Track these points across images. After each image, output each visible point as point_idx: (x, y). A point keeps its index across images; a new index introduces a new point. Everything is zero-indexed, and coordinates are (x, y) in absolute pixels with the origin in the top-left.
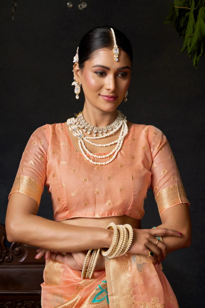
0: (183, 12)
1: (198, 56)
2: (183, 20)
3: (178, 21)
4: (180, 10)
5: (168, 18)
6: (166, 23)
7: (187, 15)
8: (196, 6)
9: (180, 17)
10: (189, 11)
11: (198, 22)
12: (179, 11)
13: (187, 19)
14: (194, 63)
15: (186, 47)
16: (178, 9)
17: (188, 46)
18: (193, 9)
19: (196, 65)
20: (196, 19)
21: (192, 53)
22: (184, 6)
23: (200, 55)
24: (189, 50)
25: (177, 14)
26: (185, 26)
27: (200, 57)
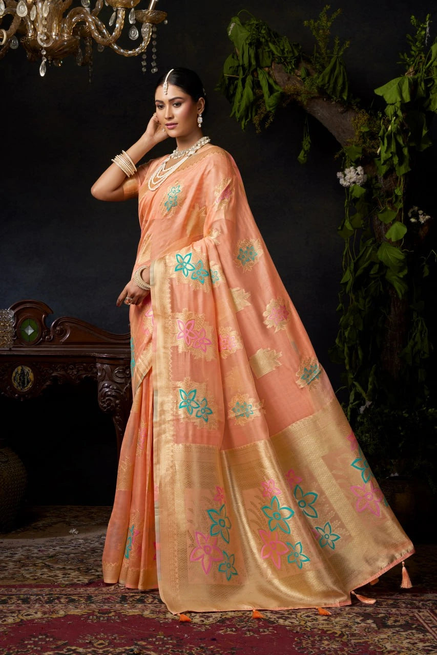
0: (232, 80)
1: (246, 120)
2: (232, 87)
3: (227, 89)
4: (230, 79)
5: (218, 85)
6: (216, 89)
7: (236, 82)
8: (244, 74)
9: (229, 84)
10: (237, 79)
11: (246, 89)
12: (228, 79)
13: (236, 87)
14: (243, 126)
15: (235, 112)
16: (227, 78)
17: (237, 111)
18: (241, 76)
19: (244, 129)
20: (244, 87)
21: (241, 119)
22: (233, 75)
23: (248, 120)
24: (238, 115)
25: (227, 82)
26: (234, 94)
27: (248, 122)
